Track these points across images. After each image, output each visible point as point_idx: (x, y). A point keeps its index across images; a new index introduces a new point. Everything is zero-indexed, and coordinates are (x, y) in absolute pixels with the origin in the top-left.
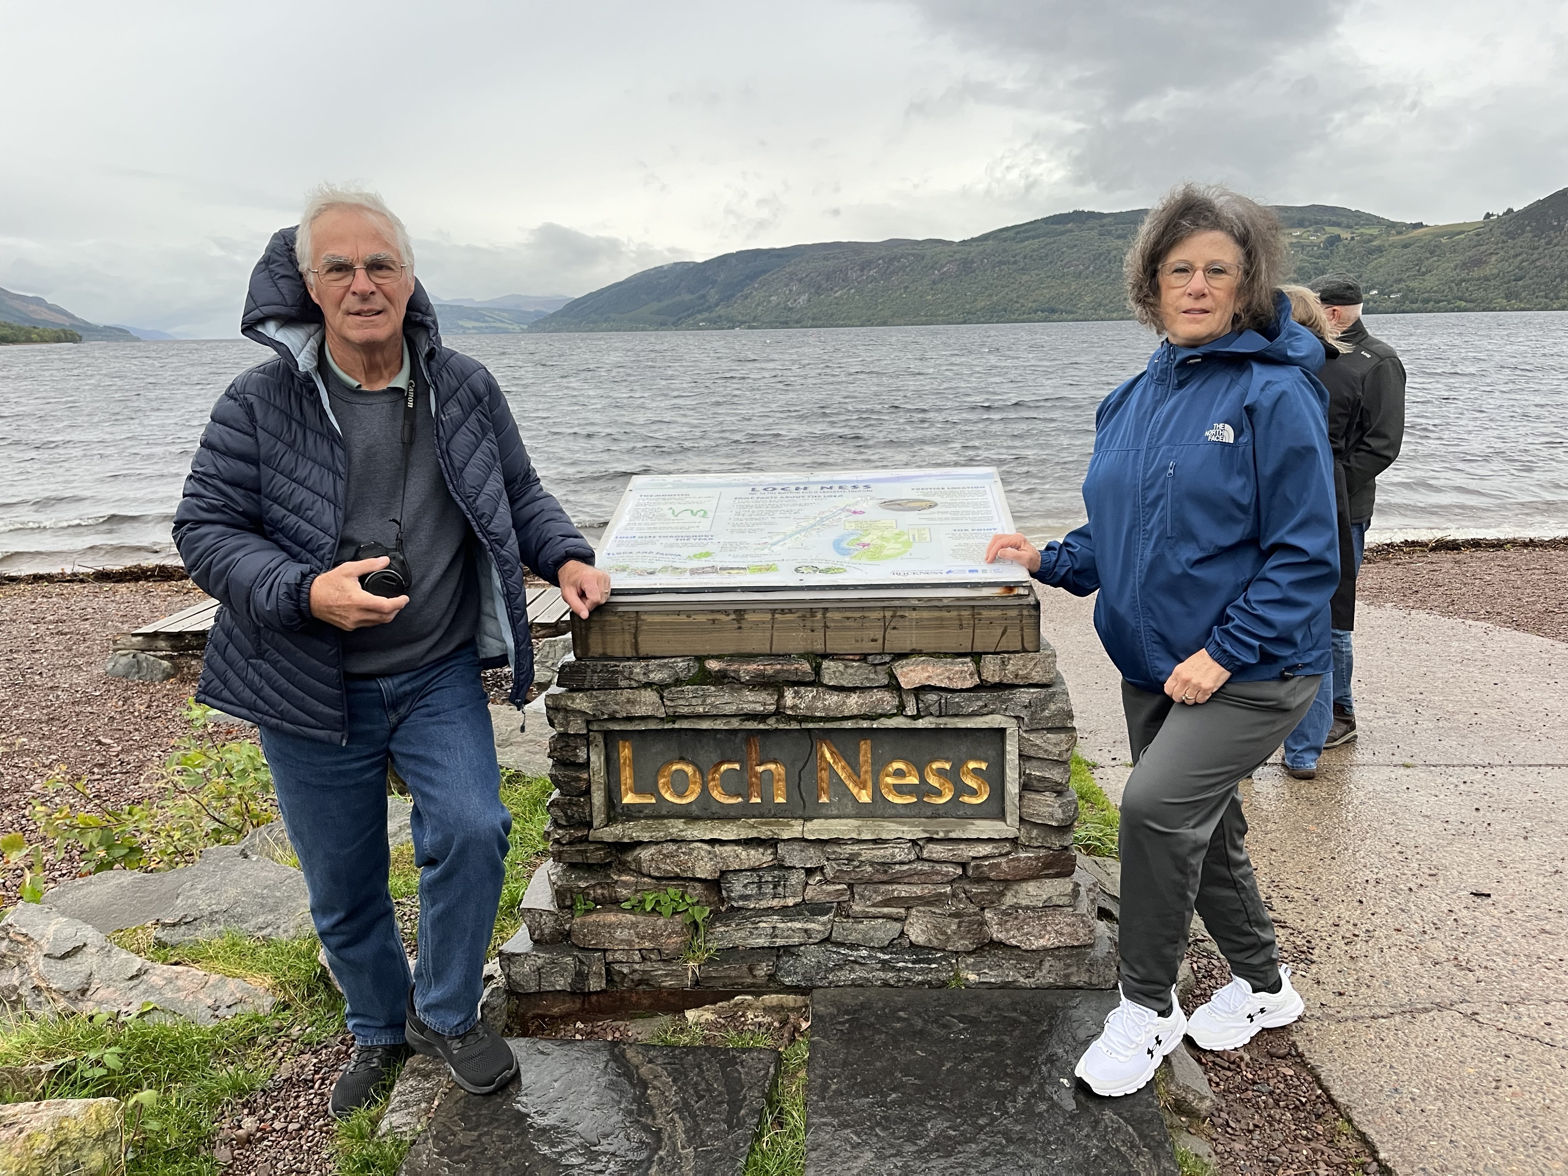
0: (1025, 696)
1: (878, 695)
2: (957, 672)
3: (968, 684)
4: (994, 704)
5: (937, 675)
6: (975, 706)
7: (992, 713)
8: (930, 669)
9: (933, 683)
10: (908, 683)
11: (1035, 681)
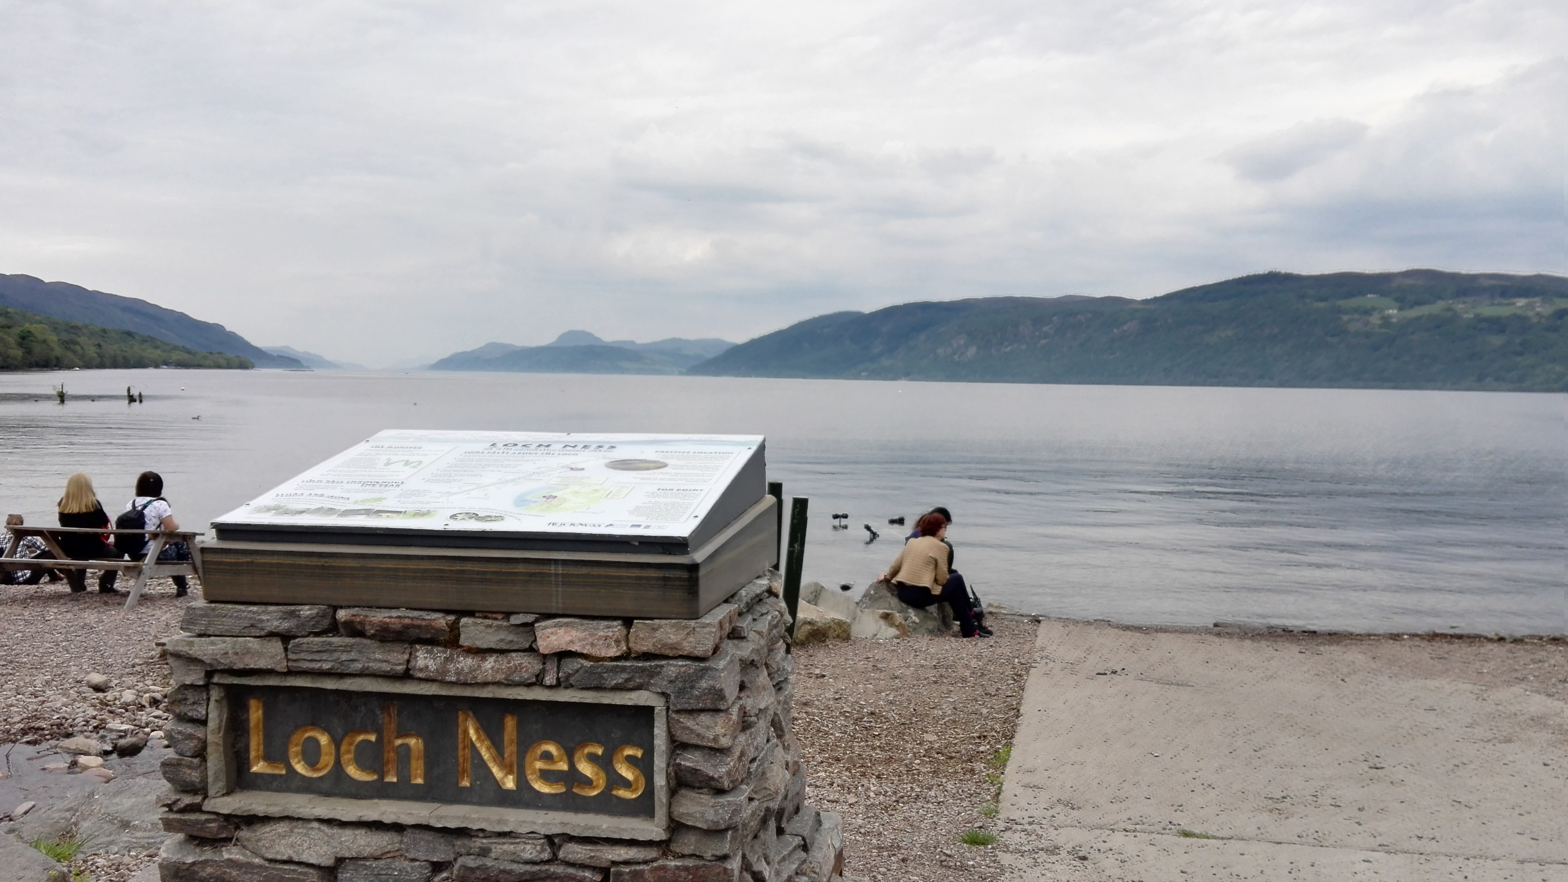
0: (673, 668)
1: (518, 659)
2: (601, 637)
3: (613, 652)
4: (640, 677)
5: (580, 640)
6: (620, 679)
7: (639, 688)
8: (574, 633)
9: (574, 648)
10: (547, 647)
11: (685, 653)
